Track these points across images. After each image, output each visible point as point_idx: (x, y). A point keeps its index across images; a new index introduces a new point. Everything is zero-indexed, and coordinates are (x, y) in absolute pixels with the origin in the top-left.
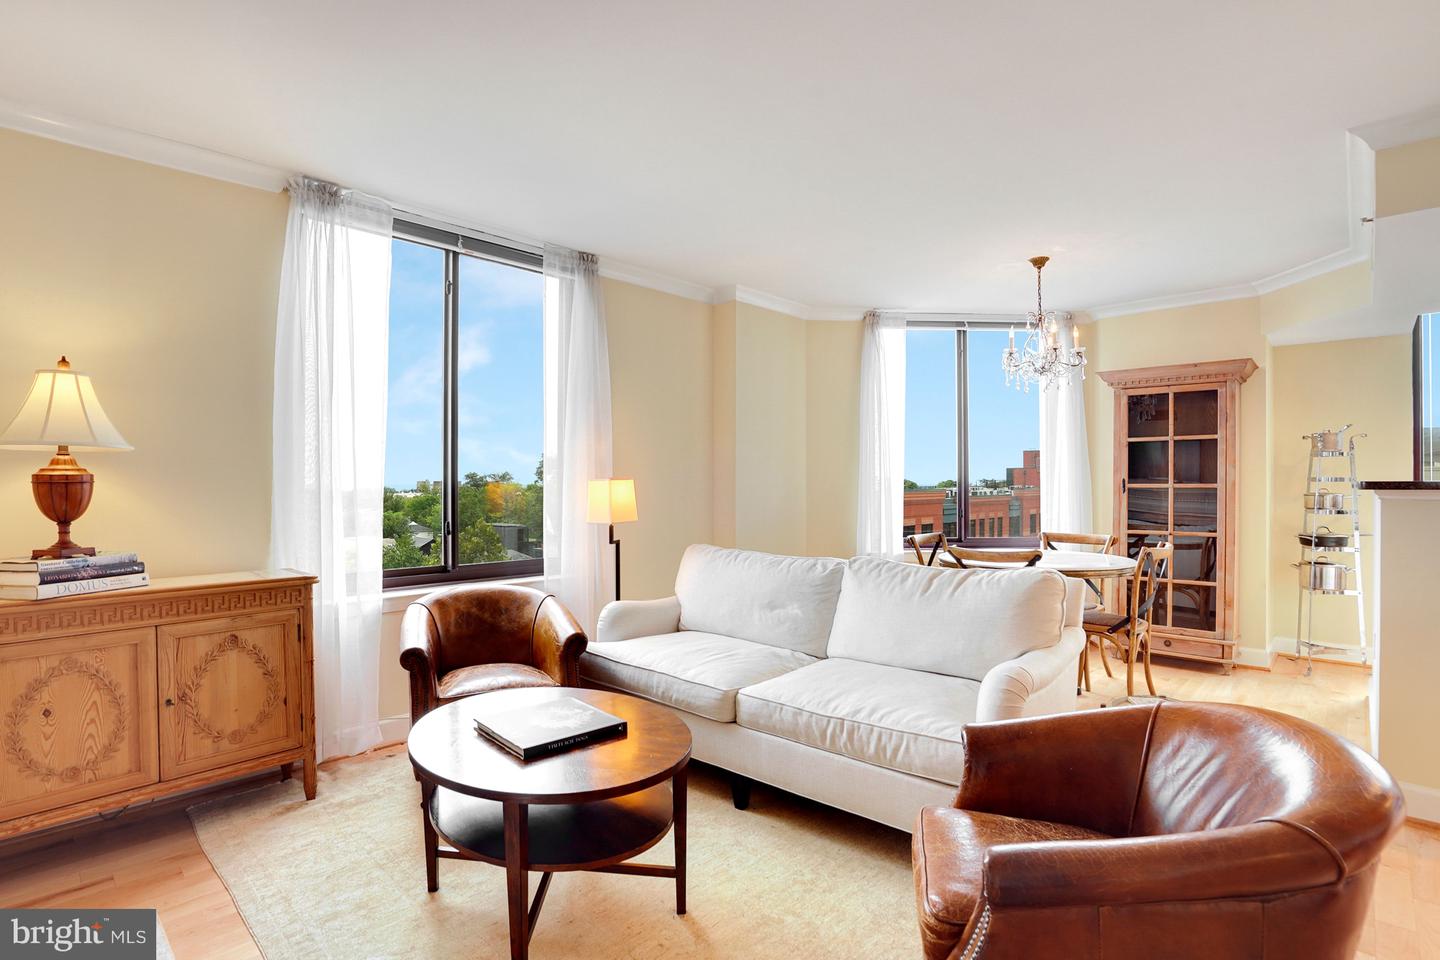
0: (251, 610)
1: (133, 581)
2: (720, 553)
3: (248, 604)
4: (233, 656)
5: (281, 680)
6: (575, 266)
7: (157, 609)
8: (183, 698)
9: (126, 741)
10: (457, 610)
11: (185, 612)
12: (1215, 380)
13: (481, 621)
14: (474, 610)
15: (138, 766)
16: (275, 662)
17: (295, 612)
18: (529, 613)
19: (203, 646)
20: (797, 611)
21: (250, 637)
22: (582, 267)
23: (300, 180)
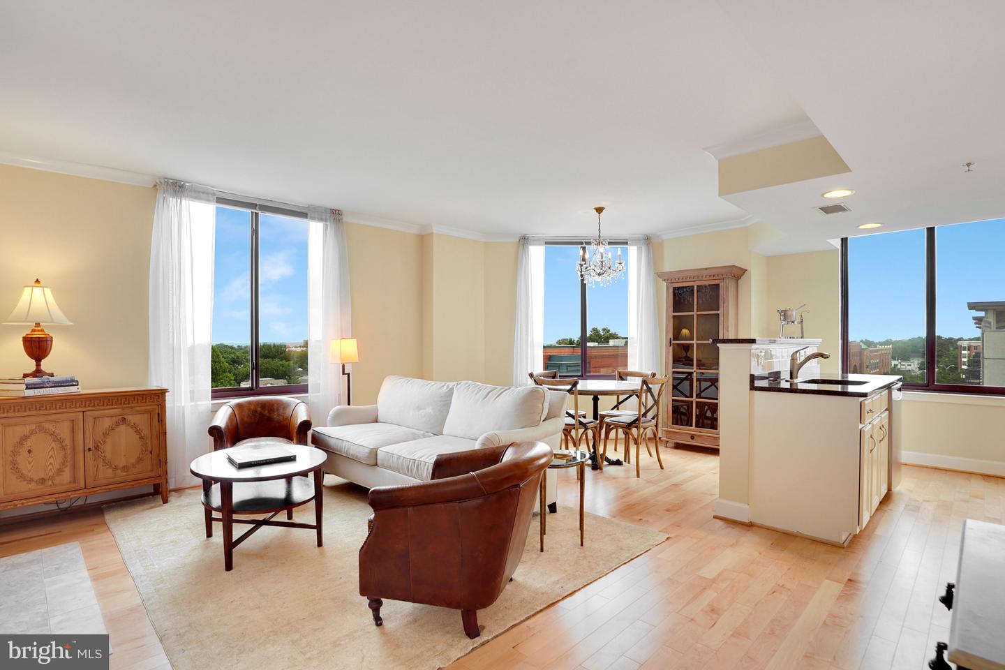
0: (133, 405)
1: (73, 390)
2: (404, 379)
3: (131, 402)
4: (123, 428)
5: (149, 441)
6: (328, 217)
7: (84, 403)
8: (97, 448)
9: (68, 467)
10: (249, 409)
11: (98, 405)
12: (717, 278)
13: (261, 414)
14: (259, 409)
15: (74, 480)
16: (146, 431)
17: (156, 407)
18: (289, 412)
19: (107, 423)
20: (431, 411)
21: (132, 419)
22: (332, 218)
23: (162, 181)
